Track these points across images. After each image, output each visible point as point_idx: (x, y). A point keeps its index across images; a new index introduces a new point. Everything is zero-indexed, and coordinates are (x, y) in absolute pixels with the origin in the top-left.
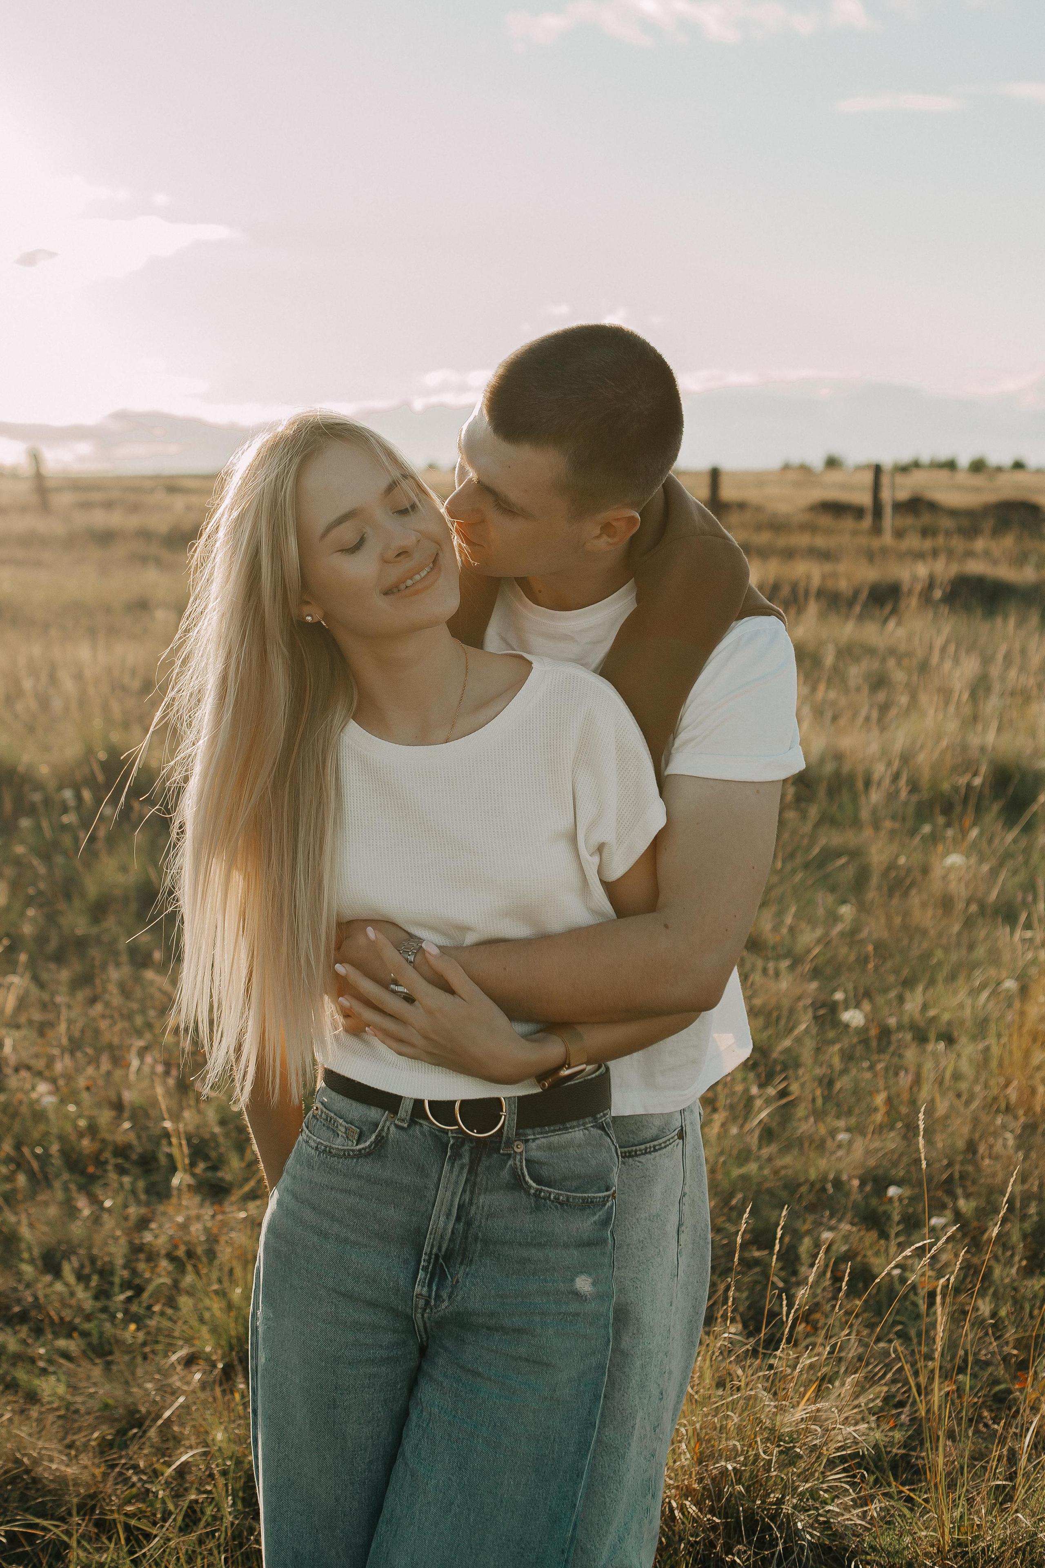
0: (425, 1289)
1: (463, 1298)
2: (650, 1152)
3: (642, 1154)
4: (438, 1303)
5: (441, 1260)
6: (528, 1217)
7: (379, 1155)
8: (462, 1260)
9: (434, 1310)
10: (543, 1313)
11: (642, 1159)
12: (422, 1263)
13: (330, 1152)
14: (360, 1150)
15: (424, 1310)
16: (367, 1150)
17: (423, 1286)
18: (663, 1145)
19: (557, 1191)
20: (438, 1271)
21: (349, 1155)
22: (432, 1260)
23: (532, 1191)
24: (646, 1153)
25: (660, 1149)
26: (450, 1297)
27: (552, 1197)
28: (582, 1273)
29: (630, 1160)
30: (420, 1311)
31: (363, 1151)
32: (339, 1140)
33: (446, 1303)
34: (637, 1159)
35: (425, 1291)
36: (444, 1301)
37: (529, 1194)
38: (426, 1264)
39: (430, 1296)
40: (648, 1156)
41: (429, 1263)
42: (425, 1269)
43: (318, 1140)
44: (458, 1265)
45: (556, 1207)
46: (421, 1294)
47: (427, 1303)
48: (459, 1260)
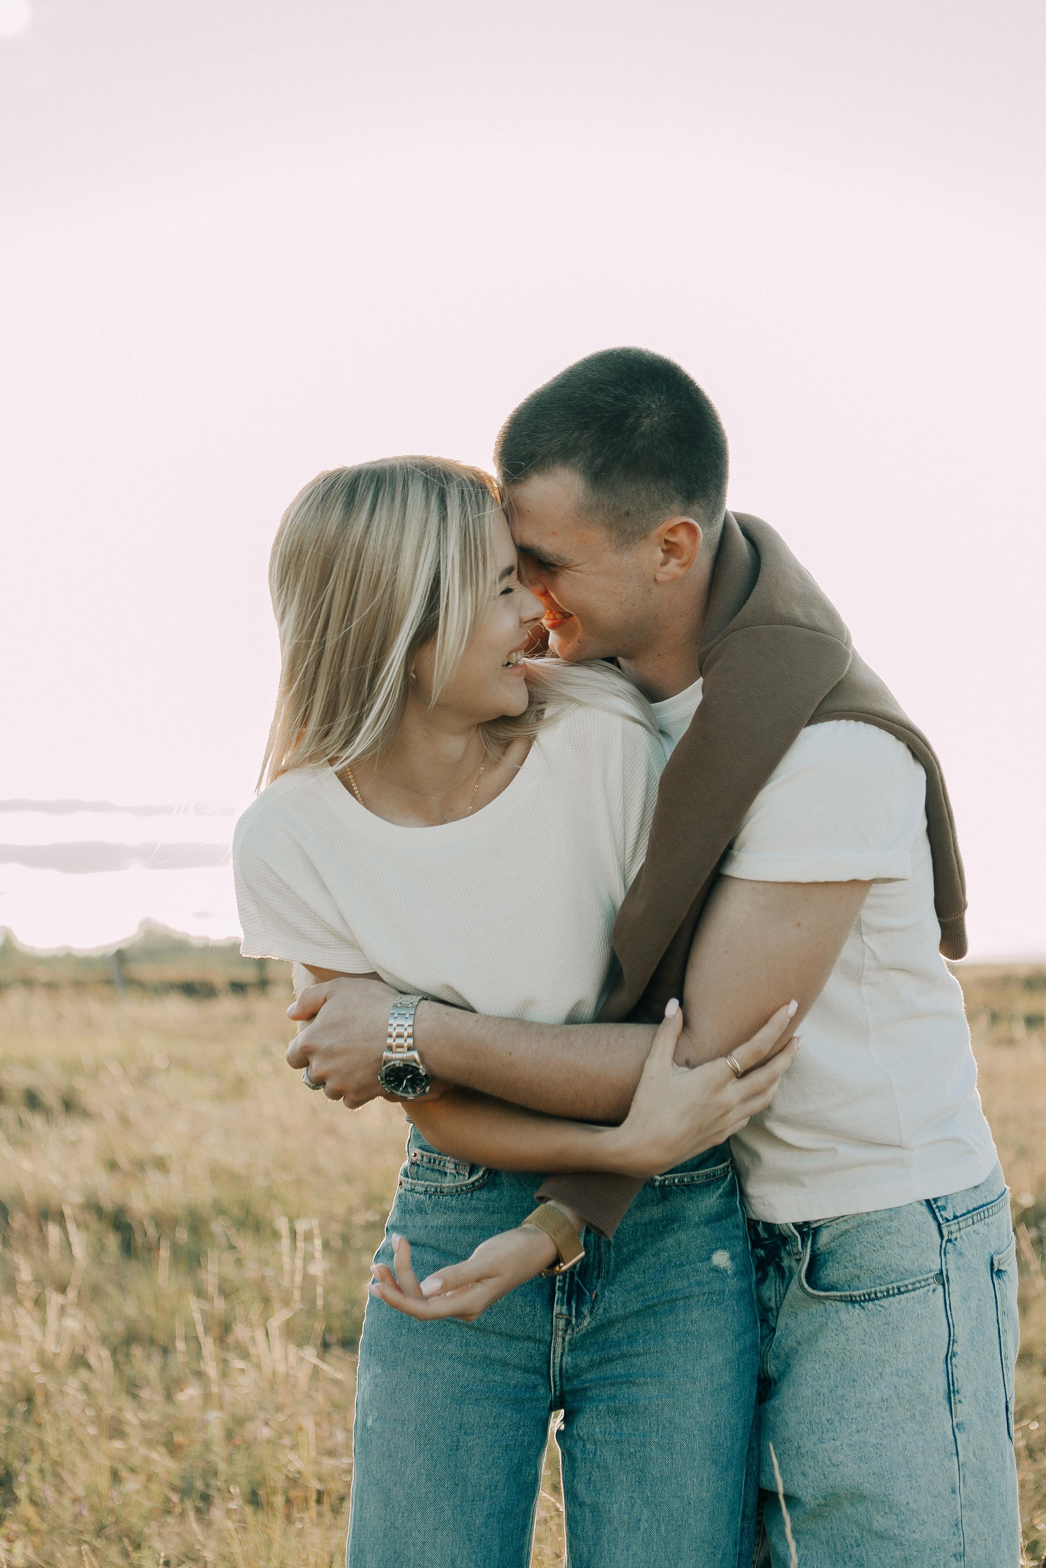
0: (565, 1307)
1: (605, 1309)
2: (894, 1295)
3: (884, 1297)
4: (580, 1320)
5: (576, 1278)
6: (655, 1208)
7: (494, 1184)
8: (599, 1273)
9: (576, 1330)
10: (686, 1297)
11: (885, 1302)
12: (558, 1284)
13: (441, 1192)
14: (473, 1183)
15: (566, 1331)
16: (481, 1181)
17: (563, 1305)
18: (910, 1287)
19: (679, 1175)
20: (575, 1289)
21: (462, 1190)
22: (567, 1280)
23: (657, 1184)
24: (888, 1295)
25: (907, 1291)
26: (591, 1312)
27: (676, 1181)
28: (716, 1249)
29: (870, 1303)
30: (560, 1333)
31: (477, 1184)
32: (449, 1178)
33: (588, 1319)
34: (877, 1302)
35: (564, 1310)
36: (585, 1317)
37: (654, 1187)
38: (561, 1284)
39: (570, 1315)
40: (891, 1299)
41: (565, 1283)
42: (561, 1289)
43: (427, 1183)
44: (595, 1281)
45: (683, 1191)
46: (561, 1314)
47: (568, 1322)
48: (596, 1273)
